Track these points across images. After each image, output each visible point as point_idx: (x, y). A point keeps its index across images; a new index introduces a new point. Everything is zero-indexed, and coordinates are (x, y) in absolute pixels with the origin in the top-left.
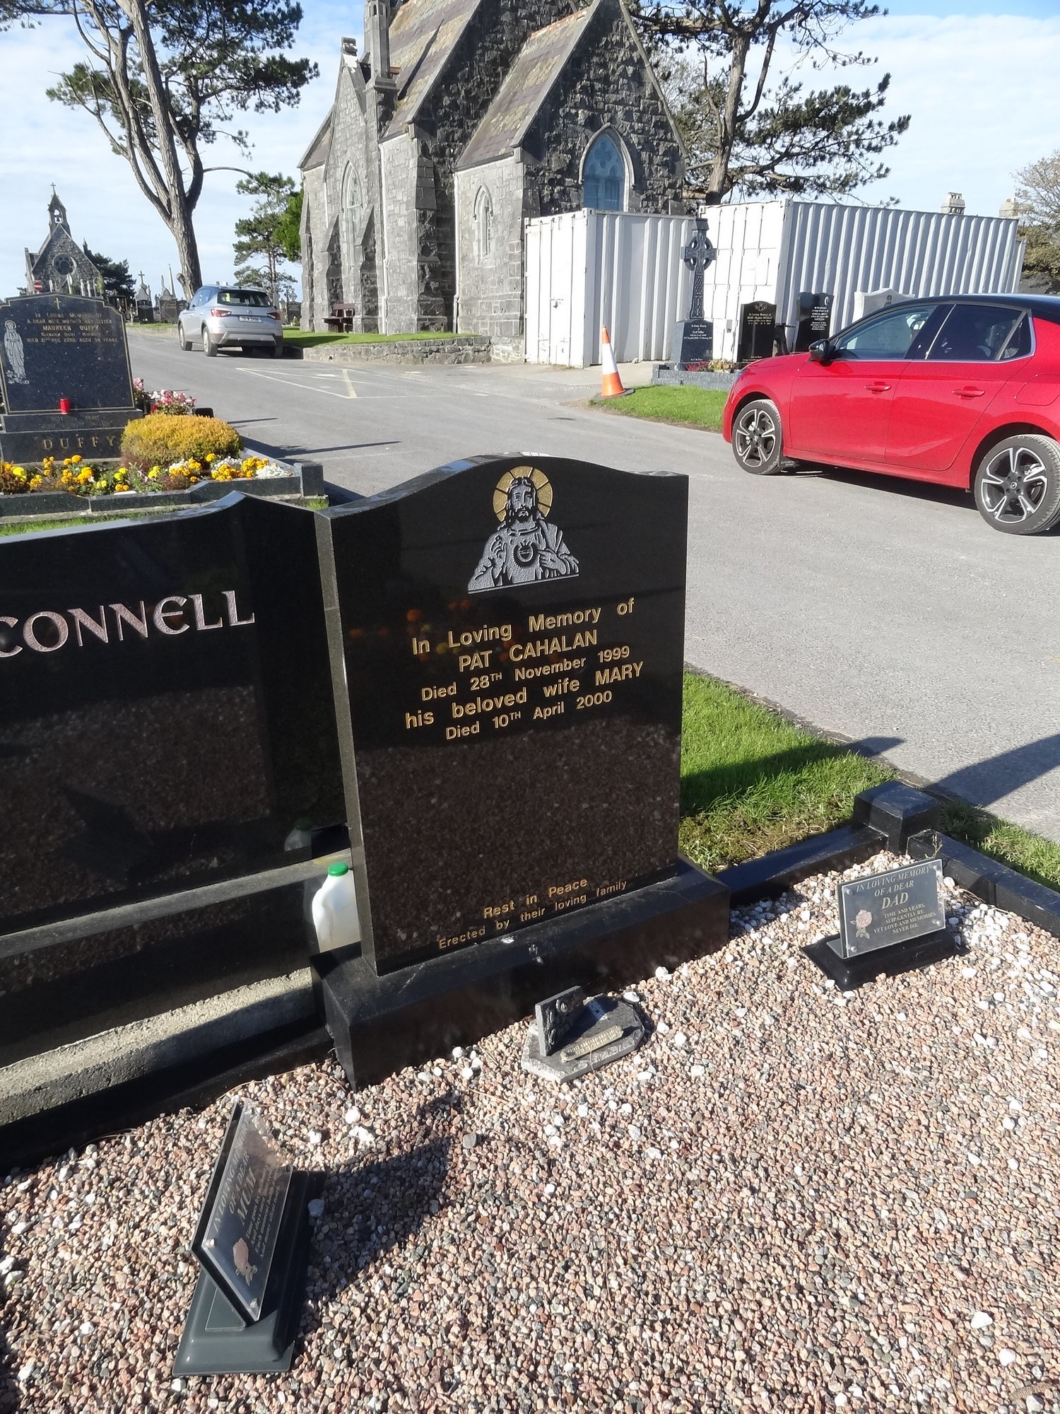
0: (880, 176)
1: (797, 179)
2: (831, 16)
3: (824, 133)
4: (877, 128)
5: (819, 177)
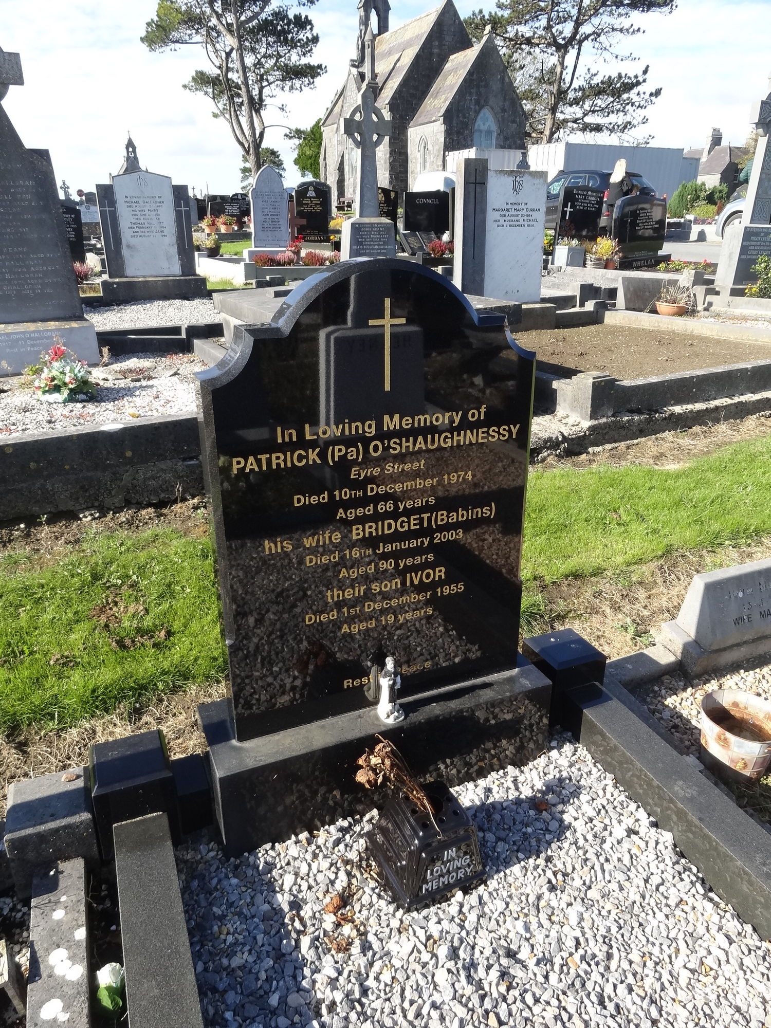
4: (642, 95)
5: (610, 124)
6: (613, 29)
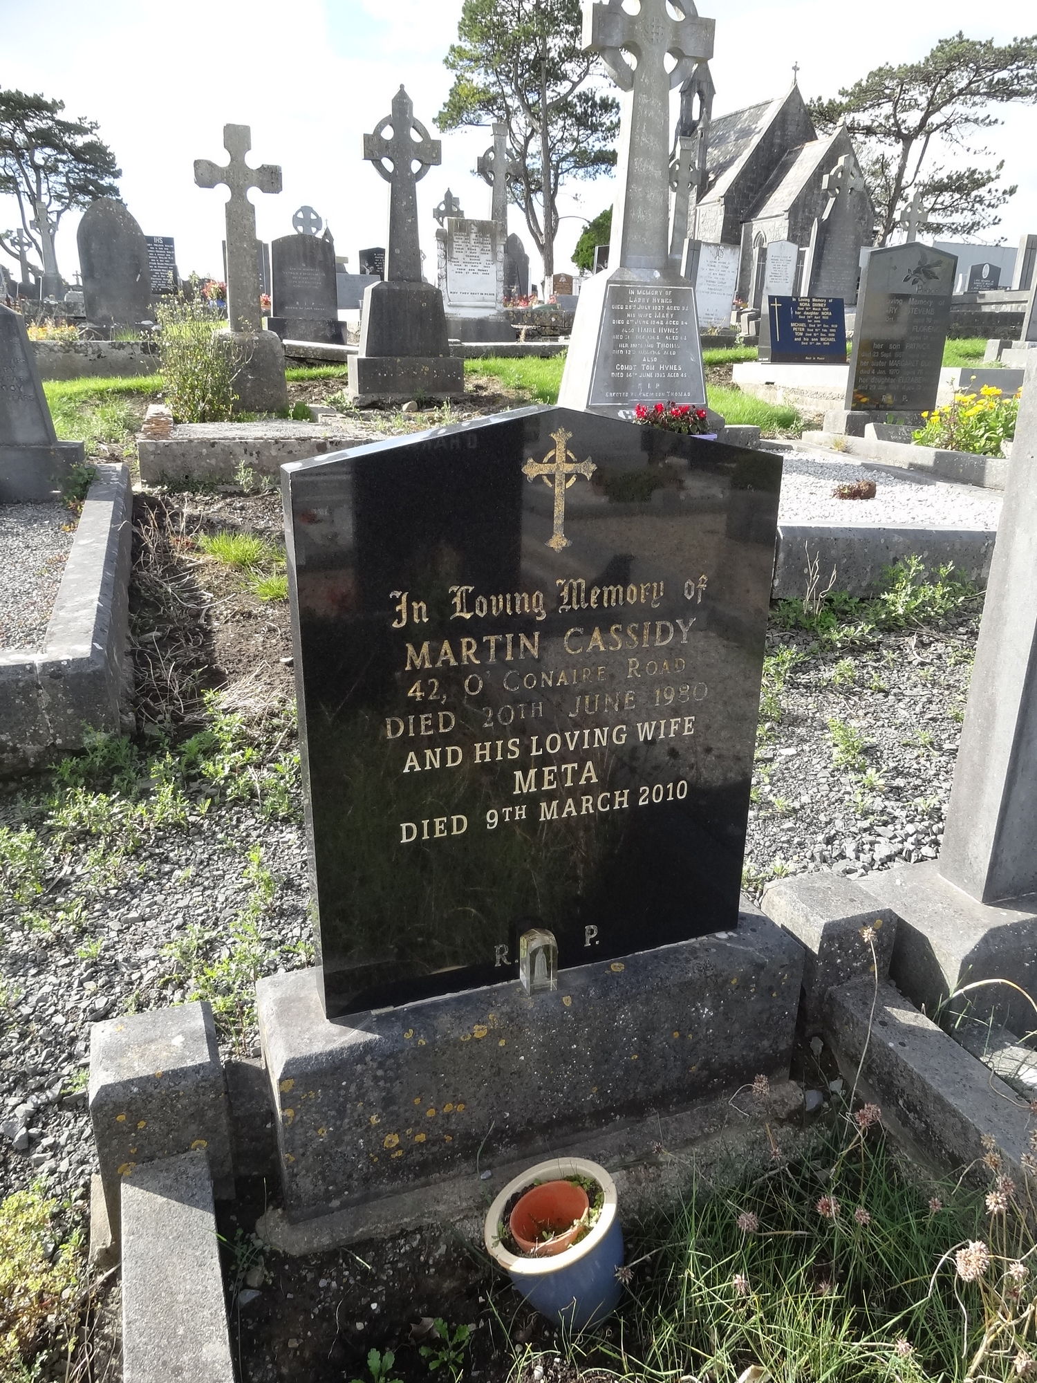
0: (994, 224)
1: (938, 225)
2: (969, 124)
3: (958, 196)
4: (994, 193)
5: (953, 224)
6: (967, 120)
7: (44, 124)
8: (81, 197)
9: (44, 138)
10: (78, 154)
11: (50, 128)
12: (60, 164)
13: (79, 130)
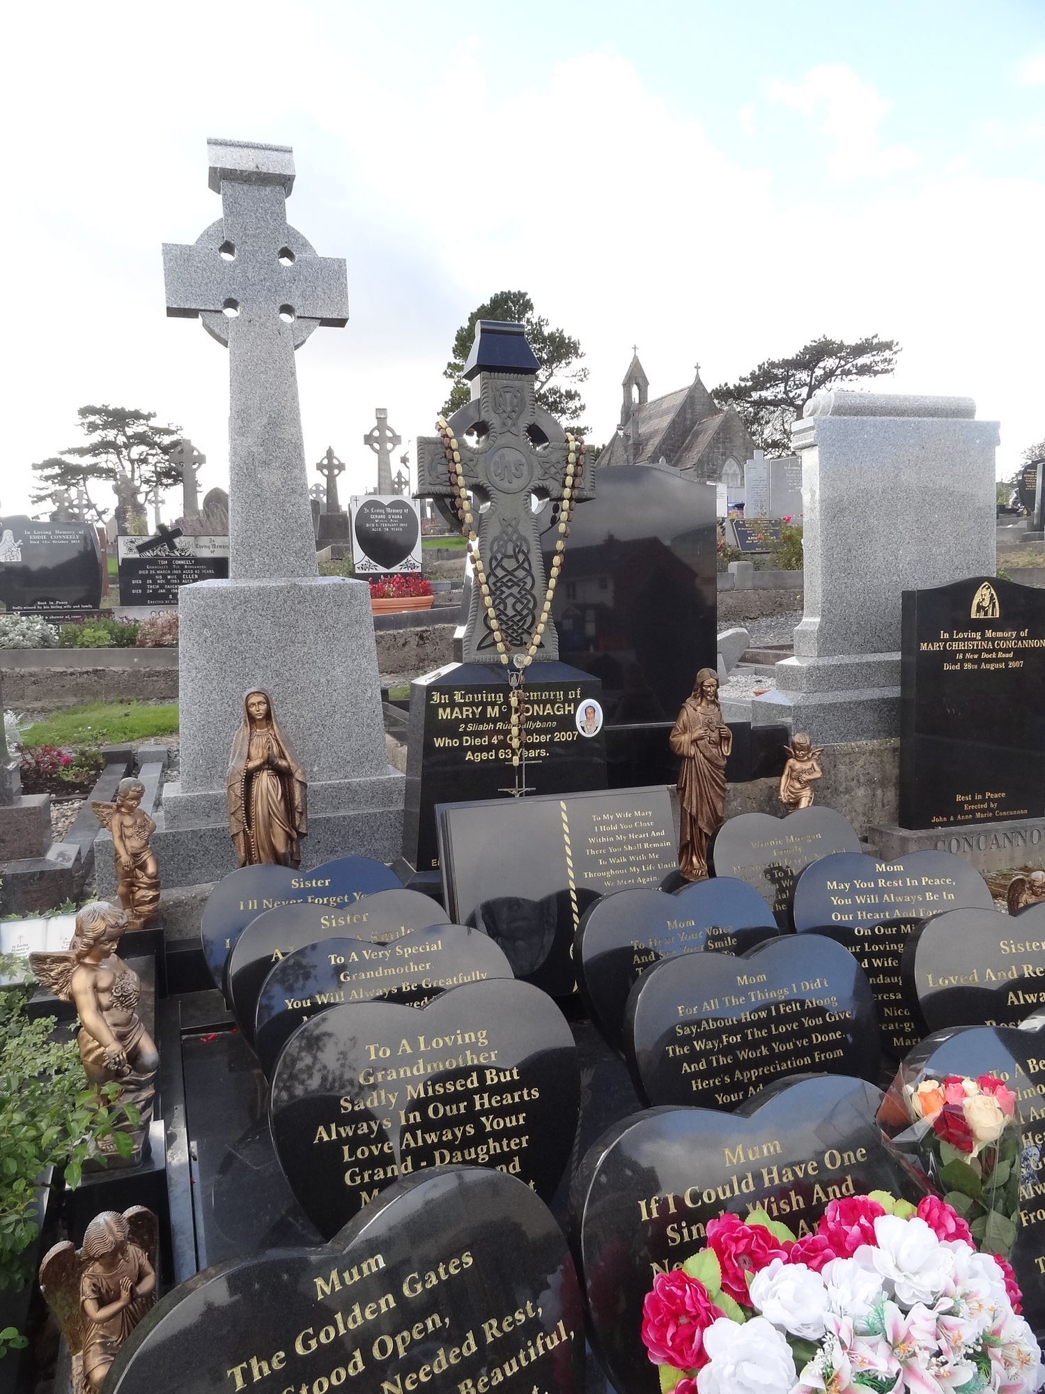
7: (140, 429)
8: (165, 481)
9: (141, 439)
10: (165, 450)
11: (145, 432)
12: (150, 458)
13: (168, 432)
